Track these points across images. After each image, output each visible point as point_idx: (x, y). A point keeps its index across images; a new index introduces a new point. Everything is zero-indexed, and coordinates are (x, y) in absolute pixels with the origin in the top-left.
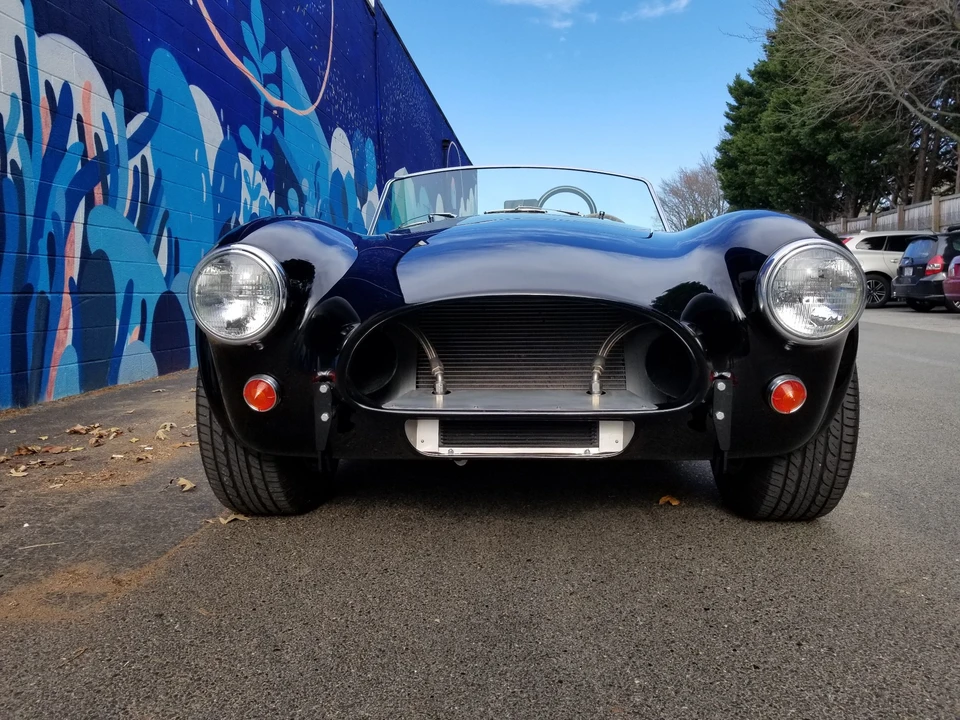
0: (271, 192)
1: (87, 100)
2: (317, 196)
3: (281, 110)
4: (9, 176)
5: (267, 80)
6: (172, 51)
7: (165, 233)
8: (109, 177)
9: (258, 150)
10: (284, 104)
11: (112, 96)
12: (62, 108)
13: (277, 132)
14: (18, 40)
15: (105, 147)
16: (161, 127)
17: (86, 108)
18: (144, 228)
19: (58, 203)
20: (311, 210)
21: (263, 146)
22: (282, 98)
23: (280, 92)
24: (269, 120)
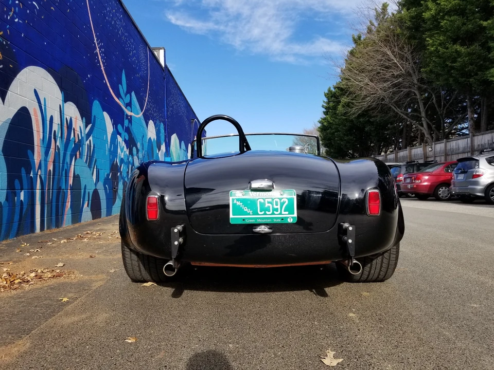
0: (127, 149)
1: (76, 122)
2: (143, 149)
3: (131, 116)
4: (57, 151)
5: (127, 105)
6: (99, 101)
7: (95, 167)
8: (81, 148)
9: (123, 133)
10: (132, 114)
11: (82, 120)
12: (70, 127)
13: (130, 125)
14: (60, 106)
15: (80, 138)
16: (95, 129)
17: (76, 126)
18: (90, 166)
19: (68, 158)
20: (140, 155)
21: (125, 131)
22: (131, 112)
23: (131, 109)
24: (127, 121)
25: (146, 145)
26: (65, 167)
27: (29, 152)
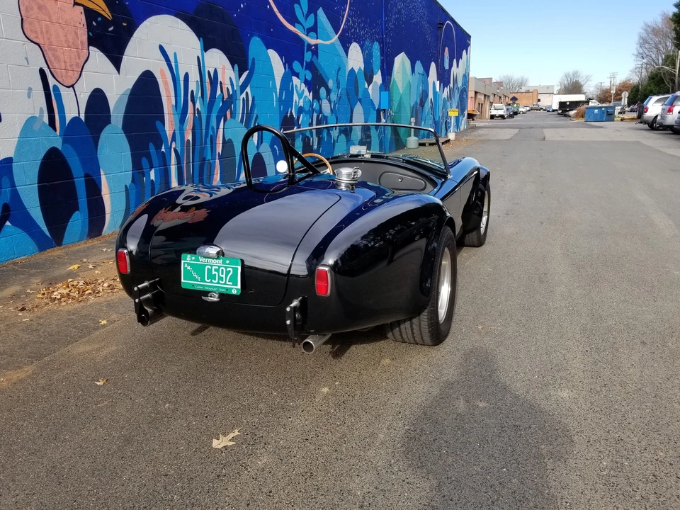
0: (310, 93)
1: (223, 74)
2: (338, 87)
3: (316, 46)
4: (196, 115)
5: (308, 32)
6: (259, 36)
8: (233, 106)
9: (302, 73)
10: (319, 41)
11: (233, 68)
12: (214, 81)
13: (314, 59)
14: (198, 57)
15: (231, 93)
16: (254, 76)
17: (223, 77)
18: (247, 126)
19: (214, 121)
20: (334, 97)
21: (306, 69)
22: (317, 38)
23: (316, 36)
24: (310, 53)
25: (344, 84)
26: (210, 133)
27: (158, 123)
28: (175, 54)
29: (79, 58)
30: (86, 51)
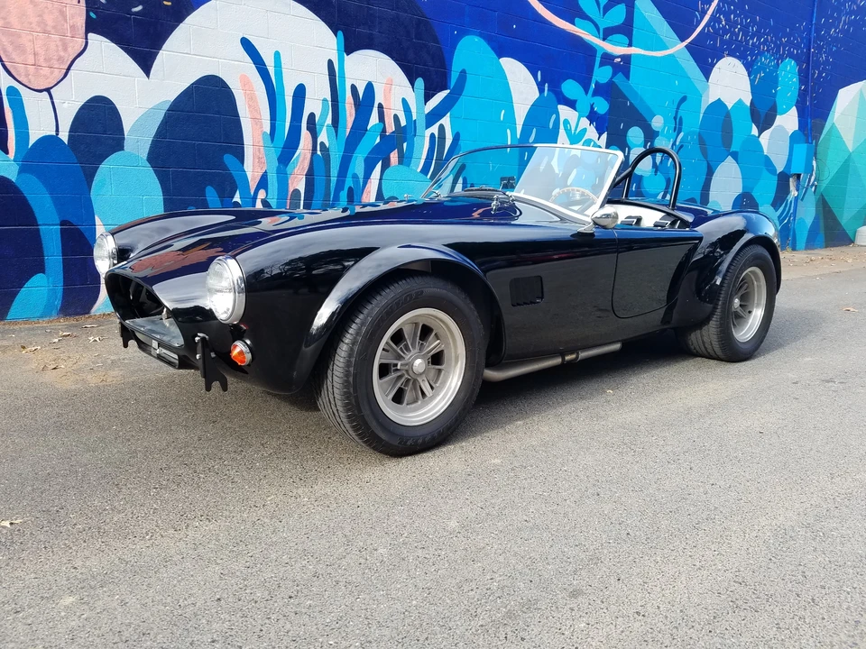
0: (600, 135)
1: (388, 92)
2: (677, 130)
3: (627, 59)
4: (319, 153)
5: (607, 34)
6: (481, 35)
7: (461, 180)
8: (405, 145)
9: (585, 100)
10: (633, 50)
11: (412, 84)
12: (365, 101)
13: (619, 80)
14: (330, 63)
15: (403, 123)
16: (463, 99)
17: (386, 97)
19: (358, 166)
20: (663, 144)
21: (596, 93)
22: (630, 45)
23: (627, 41)
24: (608, 70)
25: (693, 122)
26: (349, 182)
27: (229, 159)
28: (277, 55)
29: (65, 49)
30: (80, 42)
